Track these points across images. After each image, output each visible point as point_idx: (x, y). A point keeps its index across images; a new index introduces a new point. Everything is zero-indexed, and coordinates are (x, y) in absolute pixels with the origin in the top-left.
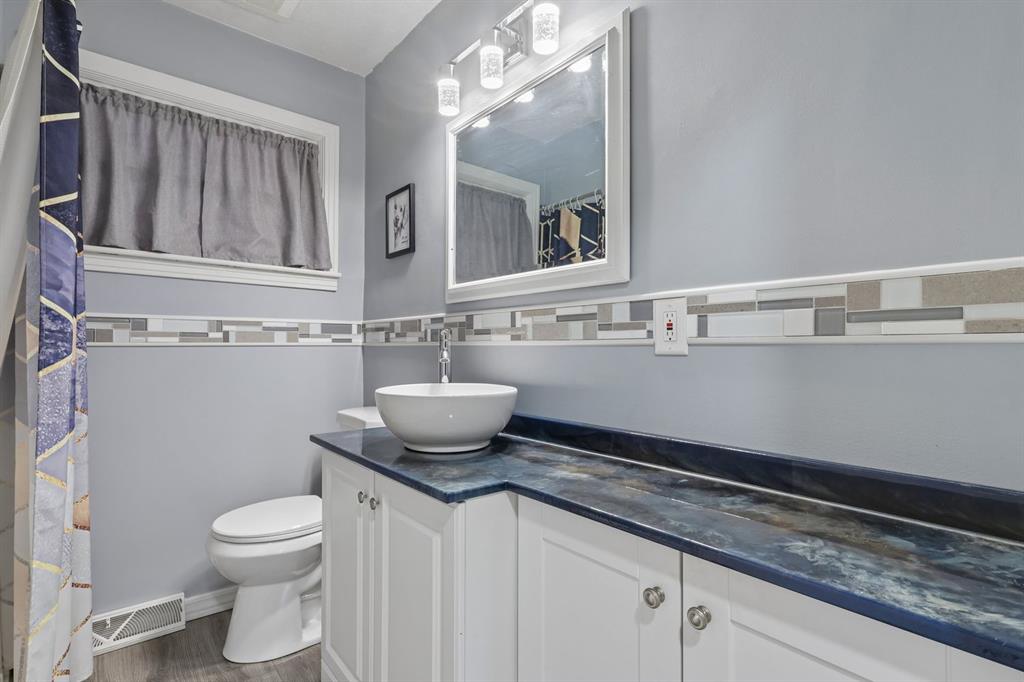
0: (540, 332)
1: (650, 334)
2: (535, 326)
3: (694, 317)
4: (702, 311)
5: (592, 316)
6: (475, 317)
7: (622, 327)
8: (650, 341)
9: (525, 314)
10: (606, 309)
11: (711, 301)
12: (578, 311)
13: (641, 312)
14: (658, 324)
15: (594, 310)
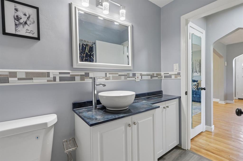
0: (114, 78)
1: (135, 78)
2: (113, 77)
3: (141, 76)
4: (142, 75)
5: (126, 75)
6: (90, 73)
7: (131, 77)
8: (135, 80)
9: (109, 74)
10: (129, 74)
11: (143, 74)
12: (123, 74)
13: (134, 75)
14: (136, 77)
15: (126, 74)
